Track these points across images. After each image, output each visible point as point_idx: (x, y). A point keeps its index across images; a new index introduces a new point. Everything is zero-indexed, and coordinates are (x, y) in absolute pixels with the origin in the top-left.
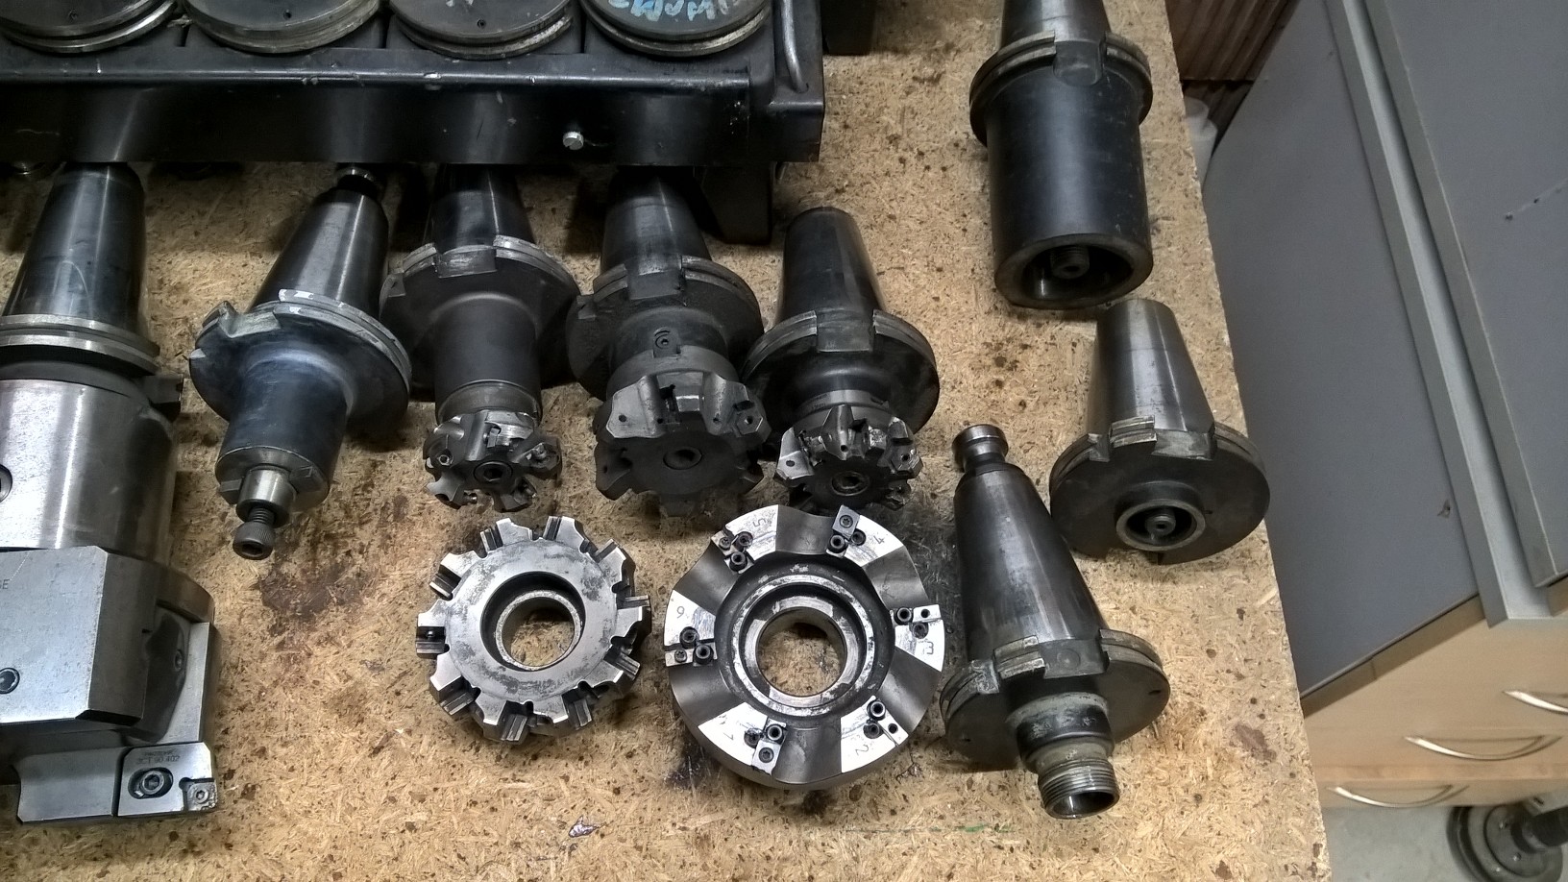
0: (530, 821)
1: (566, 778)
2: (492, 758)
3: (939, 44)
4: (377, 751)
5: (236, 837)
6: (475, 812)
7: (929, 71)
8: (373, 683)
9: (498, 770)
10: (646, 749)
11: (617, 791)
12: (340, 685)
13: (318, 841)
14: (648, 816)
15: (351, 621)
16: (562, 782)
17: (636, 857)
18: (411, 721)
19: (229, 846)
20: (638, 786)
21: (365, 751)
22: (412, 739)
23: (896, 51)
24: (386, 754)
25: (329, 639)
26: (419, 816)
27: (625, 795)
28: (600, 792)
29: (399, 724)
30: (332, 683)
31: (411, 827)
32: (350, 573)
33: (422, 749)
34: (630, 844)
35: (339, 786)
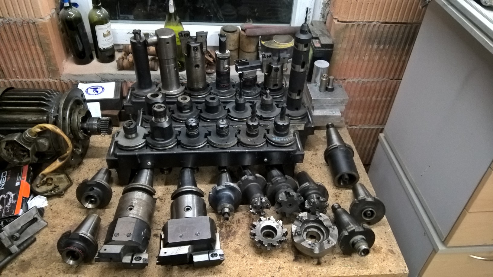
0: (271, 268)
1: (276, 261)
2: (262, 258)
3: (316, 149)
4: (243, 258)
5: (222, 271)
6: (261, 266)
7: (314, 153)
8: (240, 247)
9: (264, 260)
10: (288, 256)
11: (285, 263)
12: (234, 248)
13: (236, 271)
14: (291, 266)
15: (235, 238)
16: (275, 262)
17: (290, 272)
18: (248, 253)
19: (221, 273)
20: (288, 262)
21: (241, 258)
22: (249, 256)
23: (308, 150)
24: (245, 258)
25: (231, 241)
26: (252, 267)
27: (286, 263)
28: (281, 262)
29: (246, 253)
30: (233, 248)
31: (251, 269)
32: (233, 231)
33: (251, 257)
34: (288, 270)
35: (237, 263)
